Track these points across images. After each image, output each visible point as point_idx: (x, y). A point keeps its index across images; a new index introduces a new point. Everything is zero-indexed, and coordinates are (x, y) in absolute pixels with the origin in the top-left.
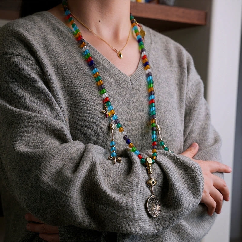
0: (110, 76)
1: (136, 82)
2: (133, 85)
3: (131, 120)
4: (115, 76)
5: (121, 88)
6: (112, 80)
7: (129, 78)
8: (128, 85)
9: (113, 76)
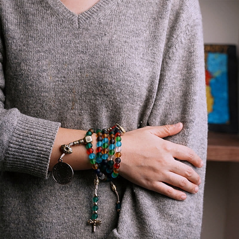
0: (52, 15)
1: (85, 21)
2: (81, 24)
3: (68, 63)
4: (58, 14)
5: (63, 27)
6: (54, 19)
7: (77, 16)
8: (73, 24)
9: (56, 15)
